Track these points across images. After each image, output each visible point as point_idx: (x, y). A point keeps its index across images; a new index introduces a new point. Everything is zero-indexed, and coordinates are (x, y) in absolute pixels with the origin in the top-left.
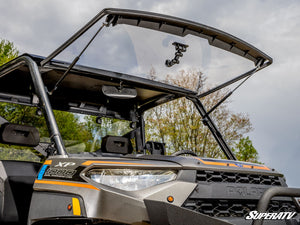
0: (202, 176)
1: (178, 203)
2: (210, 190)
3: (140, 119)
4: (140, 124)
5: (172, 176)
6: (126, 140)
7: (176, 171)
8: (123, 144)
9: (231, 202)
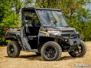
0: (63, 31)
1: (60, 35)
2: (64, 33)
5: (59, 31)
9: (66, 35)
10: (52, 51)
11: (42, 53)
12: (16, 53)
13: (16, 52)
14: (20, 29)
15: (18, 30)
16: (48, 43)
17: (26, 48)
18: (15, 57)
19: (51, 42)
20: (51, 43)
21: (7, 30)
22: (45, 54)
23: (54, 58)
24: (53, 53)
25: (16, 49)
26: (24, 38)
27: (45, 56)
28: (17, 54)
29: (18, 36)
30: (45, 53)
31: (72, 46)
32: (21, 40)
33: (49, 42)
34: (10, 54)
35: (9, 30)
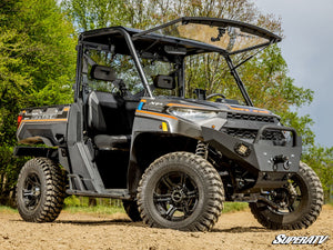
1: (217, 129)
2: (234, 124)
3: (182, 62)
4: (181, 66)
5: (214, 114)
6: (171, 78)
7: (217, 112)
8: (169, 81)
9: (244, 130)
10: (185, 192)
11: (143, 199)
12: (48, 203)
13: (49, 198)
14: (67, 109)
15: (61, 113)
16: (167, 158)
17: (83, 182)
18: (43, 221)
19: (180, 153)
20: (179, 157)
21: (24, 116)
22: (156, 203)
23: (190, 219)
24: (186, 199)
25: (50, 187)
26: (79, 145)
27: (155, 211)
28: (50, 207)
29: (59, 136)
30: (155, 197)
31: (265, 178)
32: (67, 154)
33: (174, 154)
34: (27, 206)
35: (30, 117)
